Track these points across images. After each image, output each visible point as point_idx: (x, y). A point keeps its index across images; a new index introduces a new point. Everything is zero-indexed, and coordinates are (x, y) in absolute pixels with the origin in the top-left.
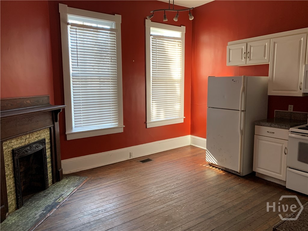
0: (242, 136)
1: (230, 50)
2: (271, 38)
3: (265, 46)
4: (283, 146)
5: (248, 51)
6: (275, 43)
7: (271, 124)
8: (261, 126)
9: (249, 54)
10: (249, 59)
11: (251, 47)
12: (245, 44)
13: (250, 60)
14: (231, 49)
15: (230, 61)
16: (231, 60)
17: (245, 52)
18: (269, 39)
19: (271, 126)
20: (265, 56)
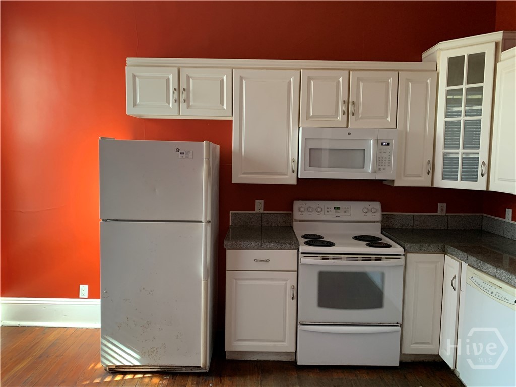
0: (207, 280)
1: (134, 77)
2: (235, 68)
3: (222, 81)
4: (286, 284)
5: (183, 85)
6: (241, 78)
7: (262, 244)
8: (241, 249)
9: (186, 93)
10: (186, 103)
11: (188, 78)
12: (176, 70)
13: (189, 106)
14: (138, 76)
15: (135, 105)
16: (138, 101)
17: (177, 87)
18: (230, 67)
19: (261, 248)
20: (222, 103)
